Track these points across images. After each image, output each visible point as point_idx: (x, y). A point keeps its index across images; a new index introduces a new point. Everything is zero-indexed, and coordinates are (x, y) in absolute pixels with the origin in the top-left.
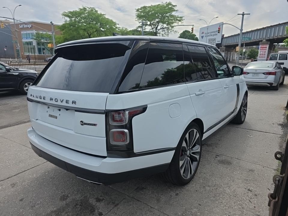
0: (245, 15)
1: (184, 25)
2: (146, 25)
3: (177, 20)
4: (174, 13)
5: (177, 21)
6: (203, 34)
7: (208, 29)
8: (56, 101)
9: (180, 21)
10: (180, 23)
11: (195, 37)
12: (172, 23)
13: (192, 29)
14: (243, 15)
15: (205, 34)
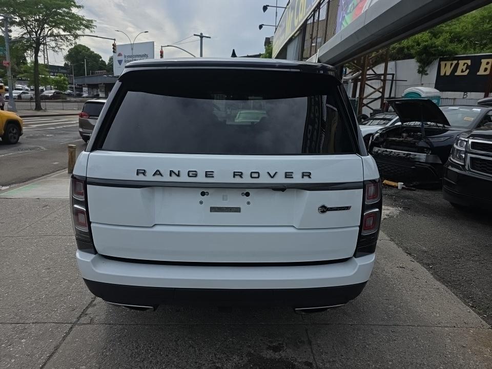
0: (204, 38)
1: (97, 37)
2: (13, 23)
3: (82, 24)
4: (74, 10)
5: (82, 27)
6: (120, 57)
7: (132, 49)
8: (256, 175)
9: (87, 27)
10: (87, 31)
11: (101, 60)
12: (76, 29)
13: (113, 45)
14: (201, 37)
15: (125, 56)
